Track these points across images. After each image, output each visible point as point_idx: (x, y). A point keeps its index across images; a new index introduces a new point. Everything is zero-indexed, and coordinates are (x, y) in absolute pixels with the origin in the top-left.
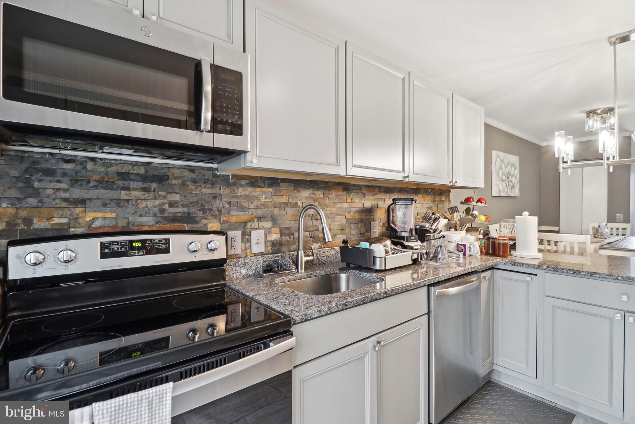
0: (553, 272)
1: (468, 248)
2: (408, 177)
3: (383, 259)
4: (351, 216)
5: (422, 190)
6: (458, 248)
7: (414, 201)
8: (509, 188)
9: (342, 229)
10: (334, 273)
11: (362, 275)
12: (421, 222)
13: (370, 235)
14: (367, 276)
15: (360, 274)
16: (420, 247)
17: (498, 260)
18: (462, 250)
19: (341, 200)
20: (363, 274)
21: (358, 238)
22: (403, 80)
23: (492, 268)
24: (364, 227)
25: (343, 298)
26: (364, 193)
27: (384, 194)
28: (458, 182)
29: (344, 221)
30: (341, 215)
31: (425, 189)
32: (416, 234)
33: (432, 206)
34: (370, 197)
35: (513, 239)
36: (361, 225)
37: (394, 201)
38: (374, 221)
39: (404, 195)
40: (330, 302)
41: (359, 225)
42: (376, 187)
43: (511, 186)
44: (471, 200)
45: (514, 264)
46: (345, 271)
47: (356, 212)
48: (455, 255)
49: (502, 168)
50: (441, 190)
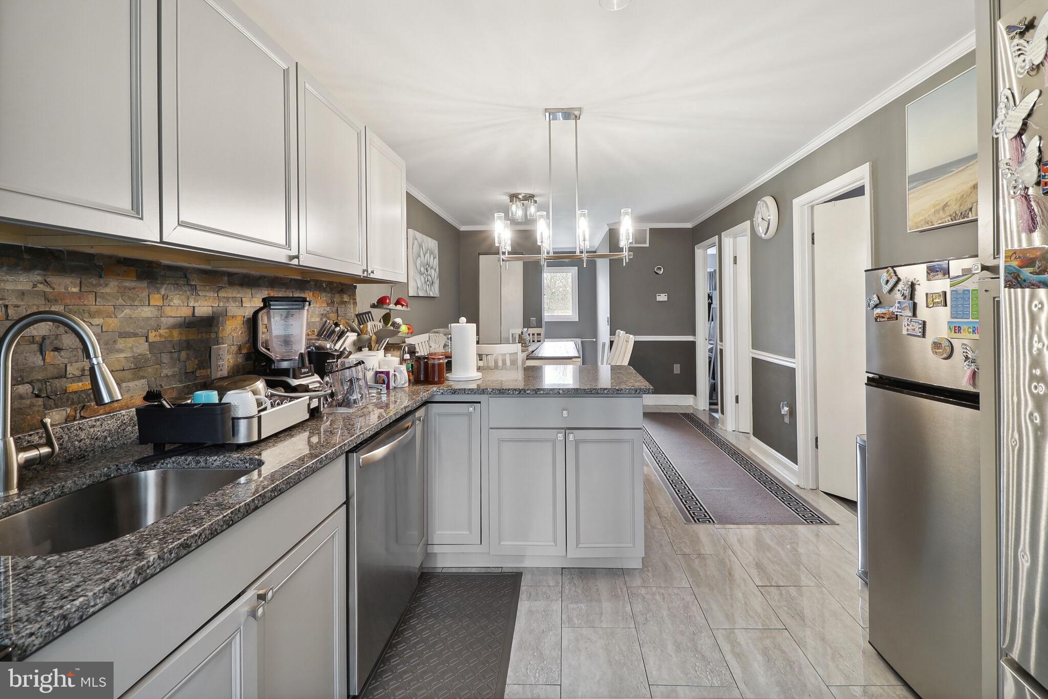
0: (499, 396)
1: (392, 376)
2: (297, 257)
3: (255, 420)
4: (160, 336)
5: (312, 283)
6: (378, 378)
7: (307, 303)
8: (428, 285)
9: (137, 368)
10: (121, 475)
11: (203, 464)
12: (316, 339)
13: (209, 373)
14: (218, 463)
15: (198, 462)
16: (319, 385)
17: (434, 388)
18: (384, 380)
19: (134, 300)
20: (206, 460)
21: (181, 382)
22: (286, 72)
23: (425, 403)
24: (196, 358)
25: (174, 531)
26: (195, 286)
27: (239, 288)
28: (375, 272)
29: (143, 348)
30: (135, 335)
31: (316, 281)
32: (310, 362)
33: (328, 312)
34: (208, 294)
35: (448, 356)
36: (188, 355)
37: (267, 302)
38: (218, 345)
39: (280, 291)
40: (139, 554)
41: (183, 354)
42: (223, 274)
43: (430, 282)
44: (388, 301)
45: (455, 392)
46: (153, 463)
47: (174, 327)
48: (375, 391)
49: (420, 256)
50: (342, 284)
